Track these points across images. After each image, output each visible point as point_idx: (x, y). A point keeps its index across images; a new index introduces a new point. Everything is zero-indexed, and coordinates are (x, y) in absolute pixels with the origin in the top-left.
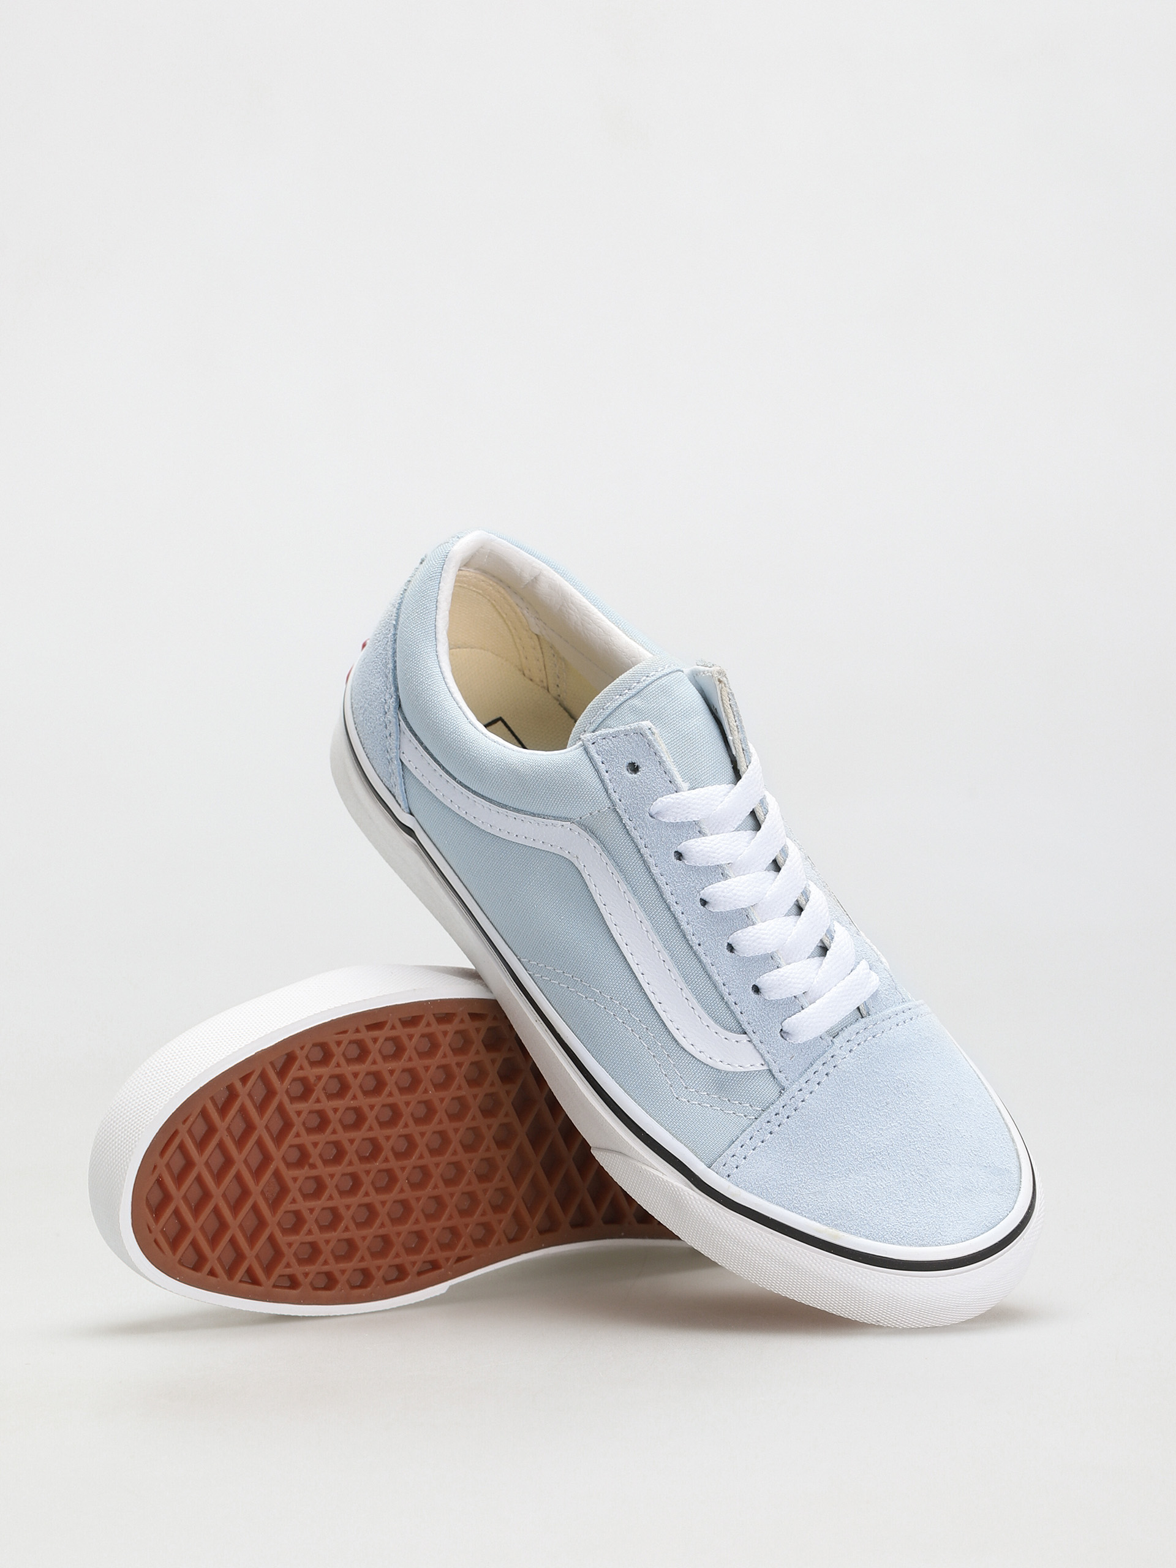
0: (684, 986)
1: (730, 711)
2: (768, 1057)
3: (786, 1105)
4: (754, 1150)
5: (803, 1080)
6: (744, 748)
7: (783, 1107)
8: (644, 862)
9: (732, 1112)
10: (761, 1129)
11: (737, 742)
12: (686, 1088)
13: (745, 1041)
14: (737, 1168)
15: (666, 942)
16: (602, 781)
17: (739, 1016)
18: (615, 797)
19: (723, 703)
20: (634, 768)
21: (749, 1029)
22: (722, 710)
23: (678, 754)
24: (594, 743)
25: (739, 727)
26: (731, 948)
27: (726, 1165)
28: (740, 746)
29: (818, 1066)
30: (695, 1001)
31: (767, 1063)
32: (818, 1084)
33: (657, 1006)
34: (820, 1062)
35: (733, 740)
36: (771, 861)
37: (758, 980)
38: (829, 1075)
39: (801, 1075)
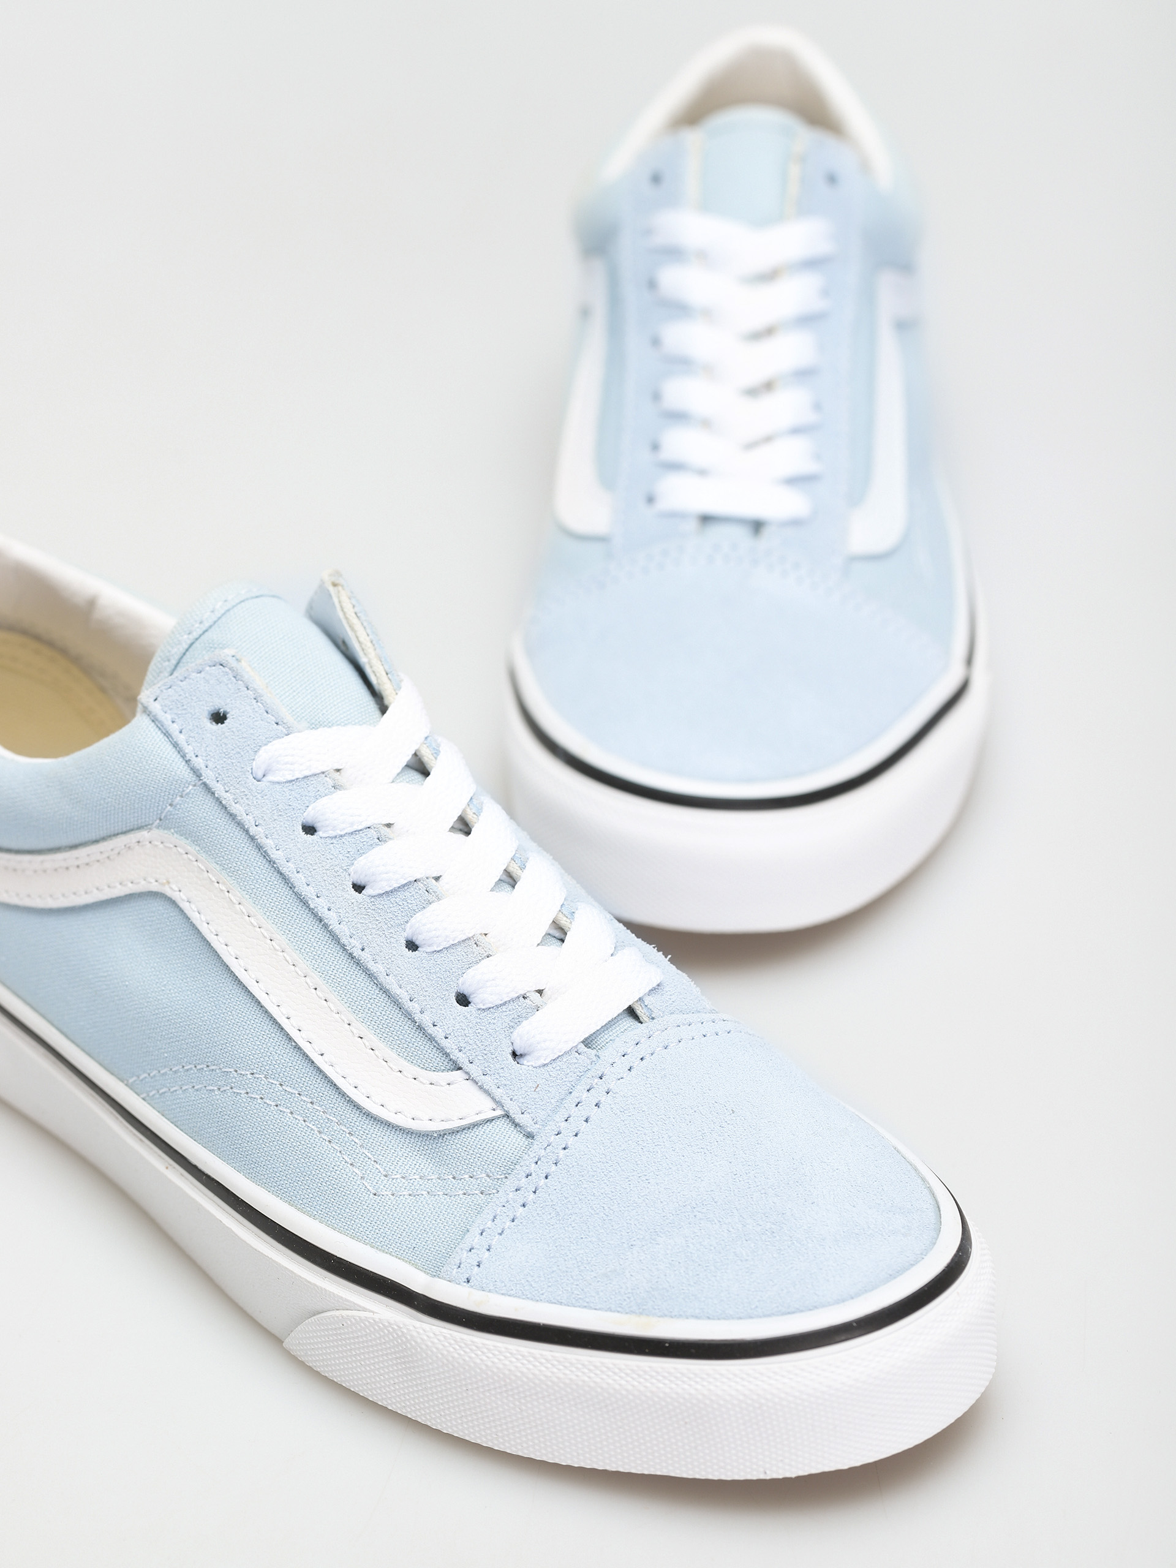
0: (352, 1017)
1: (355, 621)
2: (498, 1093)
3: (539, 1159)
4: (501, 1234)
5: (560, 1117)
6: (389, 671)
7: (537, 1163)
8: (259, 847)
9: (461, 1192)
10: (508, 1202)
11: (376, 662)
12: (386, 1176)
13: (461, 1079)
14: (479, 1266)
15: (314, 961)
16: (175, 745)
17: (444, 1043)
18: (199, 763)
19: (345, 614)
20: (219, 718)
21: (462, 1058)
22: (344, 622)
23: (287, 694)
24: (156, 700)
25: (374, 642)
26: (412, 946)
27: (462, 1266)
28: (381, 668)
29: (580, 1093)
30: (375, 1039)
31: (499, 1103)
32: (586, 1121)
33: (319, 1061)
34: (582, 1087)
35: (369, 663)
36: (456, 818)
37: (461, 980)
38: (601, 1106)
39: (555, 1111)
